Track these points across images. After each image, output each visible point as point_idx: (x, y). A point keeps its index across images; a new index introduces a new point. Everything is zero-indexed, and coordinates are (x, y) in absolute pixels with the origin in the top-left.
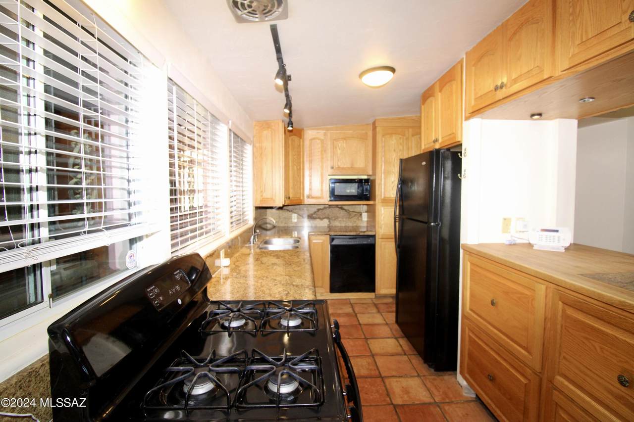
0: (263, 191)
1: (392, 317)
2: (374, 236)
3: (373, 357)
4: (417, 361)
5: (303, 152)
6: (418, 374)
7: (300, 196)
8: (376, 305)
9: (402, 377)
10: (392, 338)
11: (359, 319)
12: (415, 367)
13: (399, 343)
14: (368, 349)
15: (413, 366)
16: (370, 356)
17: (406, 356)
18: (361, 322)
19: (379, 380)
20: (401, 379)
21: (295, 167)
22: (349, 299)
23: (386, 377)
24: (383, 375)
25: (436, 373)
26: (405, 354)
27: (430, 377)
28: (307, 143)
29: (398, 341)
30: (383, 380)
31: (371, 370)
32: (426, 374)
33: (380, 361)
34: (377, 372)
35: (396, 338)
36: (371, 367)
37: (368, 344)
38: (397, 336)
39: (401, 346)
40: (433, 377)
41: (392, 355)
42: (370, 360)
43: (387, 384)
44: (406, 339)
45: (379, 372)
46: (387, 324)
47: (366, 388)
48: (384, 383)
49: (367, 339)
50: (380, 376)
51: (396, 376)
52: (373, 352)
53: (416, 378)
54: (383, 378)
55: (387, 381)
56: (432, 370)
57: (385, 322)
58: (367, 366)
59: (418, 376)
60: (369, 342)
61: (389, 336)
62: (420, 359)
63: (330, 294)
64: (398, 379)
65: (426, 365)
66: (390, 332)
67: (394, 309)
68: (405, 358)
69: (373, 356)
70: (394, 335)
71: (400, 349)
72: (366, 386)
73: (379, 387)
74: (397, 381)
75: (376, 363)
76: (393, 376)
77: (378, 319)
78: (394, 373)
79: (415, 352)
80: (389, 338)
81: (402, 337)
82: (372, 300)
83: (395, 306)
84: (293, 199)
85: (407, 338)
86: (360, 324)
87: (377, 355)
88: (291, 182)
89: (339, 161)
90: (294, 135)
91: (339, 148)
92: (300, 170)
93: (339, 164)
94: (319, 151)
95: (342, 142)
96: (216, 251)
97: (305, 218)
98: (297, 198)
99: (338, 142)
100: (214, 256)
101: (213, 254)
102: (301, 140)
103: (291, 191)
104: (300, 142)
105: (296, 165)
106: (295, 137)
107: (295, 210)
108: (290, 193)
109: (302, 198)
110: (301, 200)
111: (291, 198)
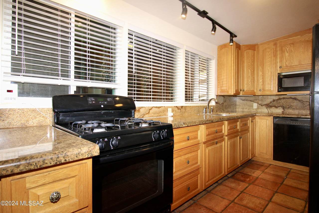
7: (254, 89)
16: (267, 201)
22: (291, 168)
31: (258, 207)
41: (288, 208)
42: (264, 202)
52: (273, 200)
58: (257, 204)
63: (273, 161)
69: (270, 202)
71: (302, 208)
75: (267, 205)
86: (282, 184)
88: (245, 80)
89: (287, 61)
90: (249, 49)
91: (288, 52)
92: (254, 72)
93: (287, 63)
94: (269, 57)
95: (290, 46)
96: (163, 107)
97: (263, 106)
98: (250, 91)
99: (286, 47)
100: (160, 108)
101: (159, 107)
102: (255, 51)
103: (245, 86)
104: (254, 53)
105: (250, 69)
106: (250, 50)
107: (255, 101)
108: (245, 87)
109: (255, 91)
110: (255, 92)
111: (245, 91)
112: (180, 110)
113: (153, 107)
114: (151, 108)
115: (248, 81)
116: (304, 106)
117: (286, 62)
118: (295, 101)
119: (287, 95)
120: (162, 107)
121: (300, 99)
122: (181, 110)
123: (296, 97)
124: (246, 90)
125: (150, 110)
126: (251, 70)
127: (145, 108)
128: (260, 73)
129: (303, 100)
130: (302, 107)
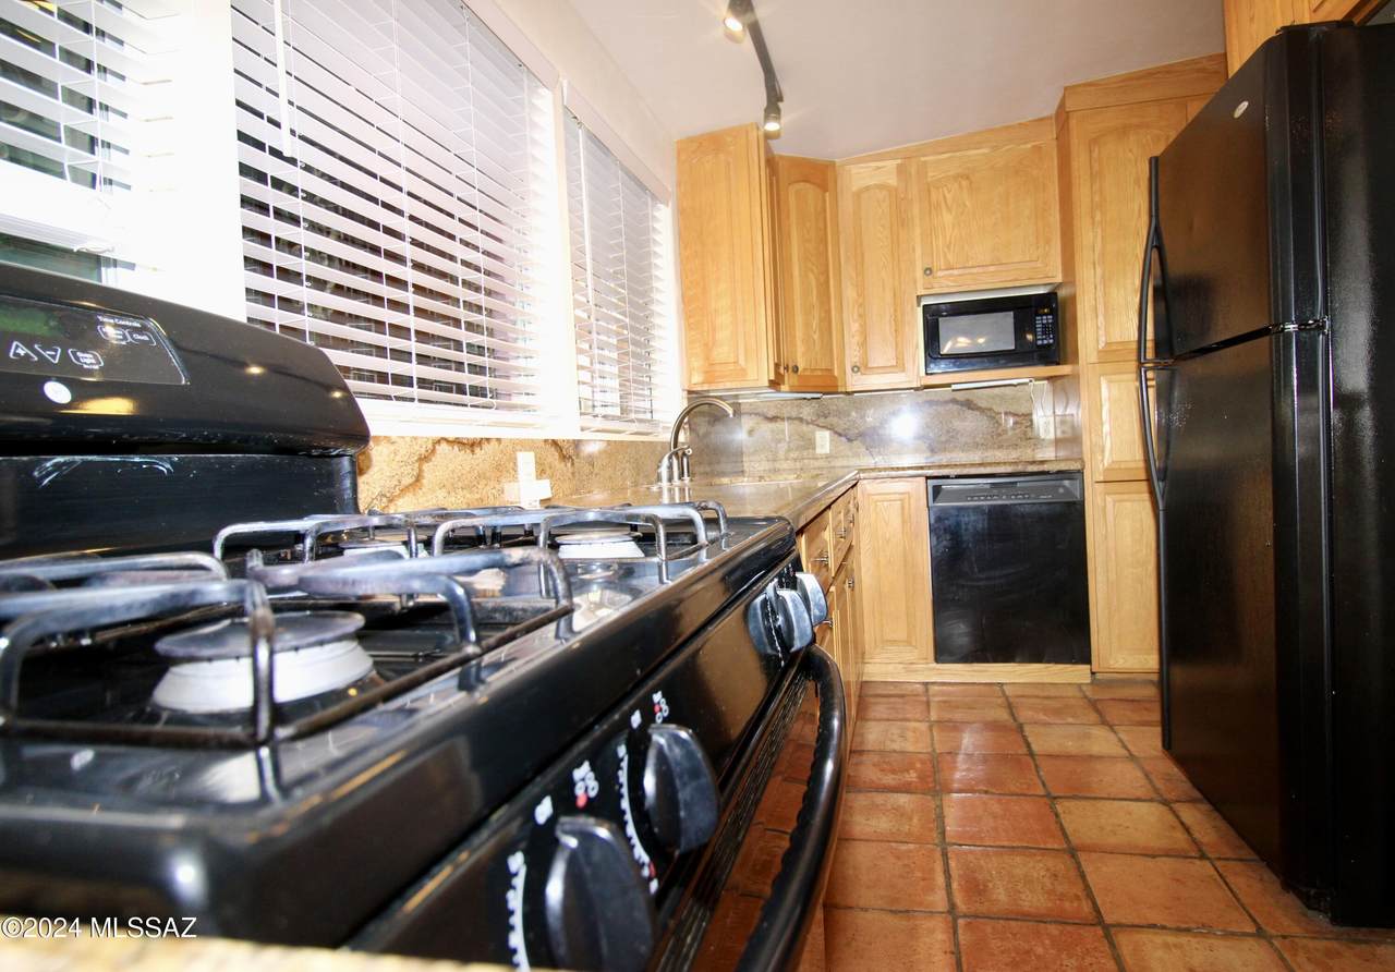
0: (710, 344)
1: (1150, 741)
2: (1076, 475)
3: (1073, 856)
4: (1255, 885)
5: (837, 233)
6: (1259, 928)
7: (832, 364)
8: (1094, 705)
9: (1188, 930)
10: (1151, 800)
11: (1030, 739)
12: (1244, 900)
13: (1178, 817)
14: (1054, 827)
15: (1238, 900)
16: (1064, 850)
17: (1207, 864)
18: (1035, 748)
19: (1092, 935)
20: (1183, 939)
21: (811, 276)
22: (1001, 685)
23: (1119, 925)
24: (1108, 919)
25: (1337, 929)
26: (1203, 857)
27: (1311, 944)
28: (846, 205)
29: (1174, 813)
30: (1108, 937)
31: (1062, 897)
32: (1295, 930)
33: (1100, 872)
34: (1086, 907)
35: (1165, 803)
36: (1060, 889)
37: (1057, 815)
38: (1172, 796)
39: (1187, 830)
40: (1322, 944)
41: (1152, 855)
42: (1061, 865)
43: (1126, 950)
44: (1206, 807)
45: (1098, 911)
46: (1132, 757)
47: (1038, 957)
48: (1112, 945)
49: (1055, 798)
50: (1098, 919)
51: (1164, 928)
52: (1074, 840)
53: (1251, 942)
54: (1108, 931)
55: (1125, 941)
56: (1322, 920)
57: (1125, 752)
58: (1047, 882)
59: (1260, 933)
60: (1059, 808)
61: (1139, 793)
62: (1268, 875)
63: (935, 665)
64: (1171, 939)
65: (1290, 899)
66: (1143, 781)
67: (1156, 716)
68: (1205, 868)
69: (1072, 852)
70: (1156, 790)
71: (1180, 835)
72: (1040, 950)
73: (1088, 960)
74: (1166, 946)
75: (1083, 876)
76: (1153, 926)
77: (1102, 742)
78: (1154, 917)
79: (1247, 853)
80: (1138, 800)
81: (1192, 801)
82: (1081, 690)
83: (1157, 707)
84: (808, 373)
85: (1210, 801)
86: (1031, 754)
87: (1091, 849)
88: (799, 320)
89: (948, 247)
90: (803, 181)
91: (949, 209)
92: (828, 287)
93: (950, 257)
94: (883, 226)
95: (956, 185)
96: (493, 443)
97: (855, 442)
98: (819, 373)
99: (945, 189)
100: (477, 450)
101: (473, 445)
102: (827, 194)
103: (800, 348)
104: (824, 201)
105: (812, 271)
106: (808, 185)
107: (822, 420)
108: (799, 355)
109: (836, 374)
110: (835, 378)
111: (800, 369)
112: (569, 465)
113: (439, 442)
114: (430, 446)
115: (807, 325)
116: (1000, 431)
117: (946, 250)
118: (970, 414)
119: (954, 387)
120: (488, 440)
121: (983, 404)
122: (576, 464)
123: (970, 398)
124: (805, 369)
125: (424, 459)
126: (817, 280)
127: (392, 448)
128: (850, 293)
129: (994, 407)
130: (992, 436)
